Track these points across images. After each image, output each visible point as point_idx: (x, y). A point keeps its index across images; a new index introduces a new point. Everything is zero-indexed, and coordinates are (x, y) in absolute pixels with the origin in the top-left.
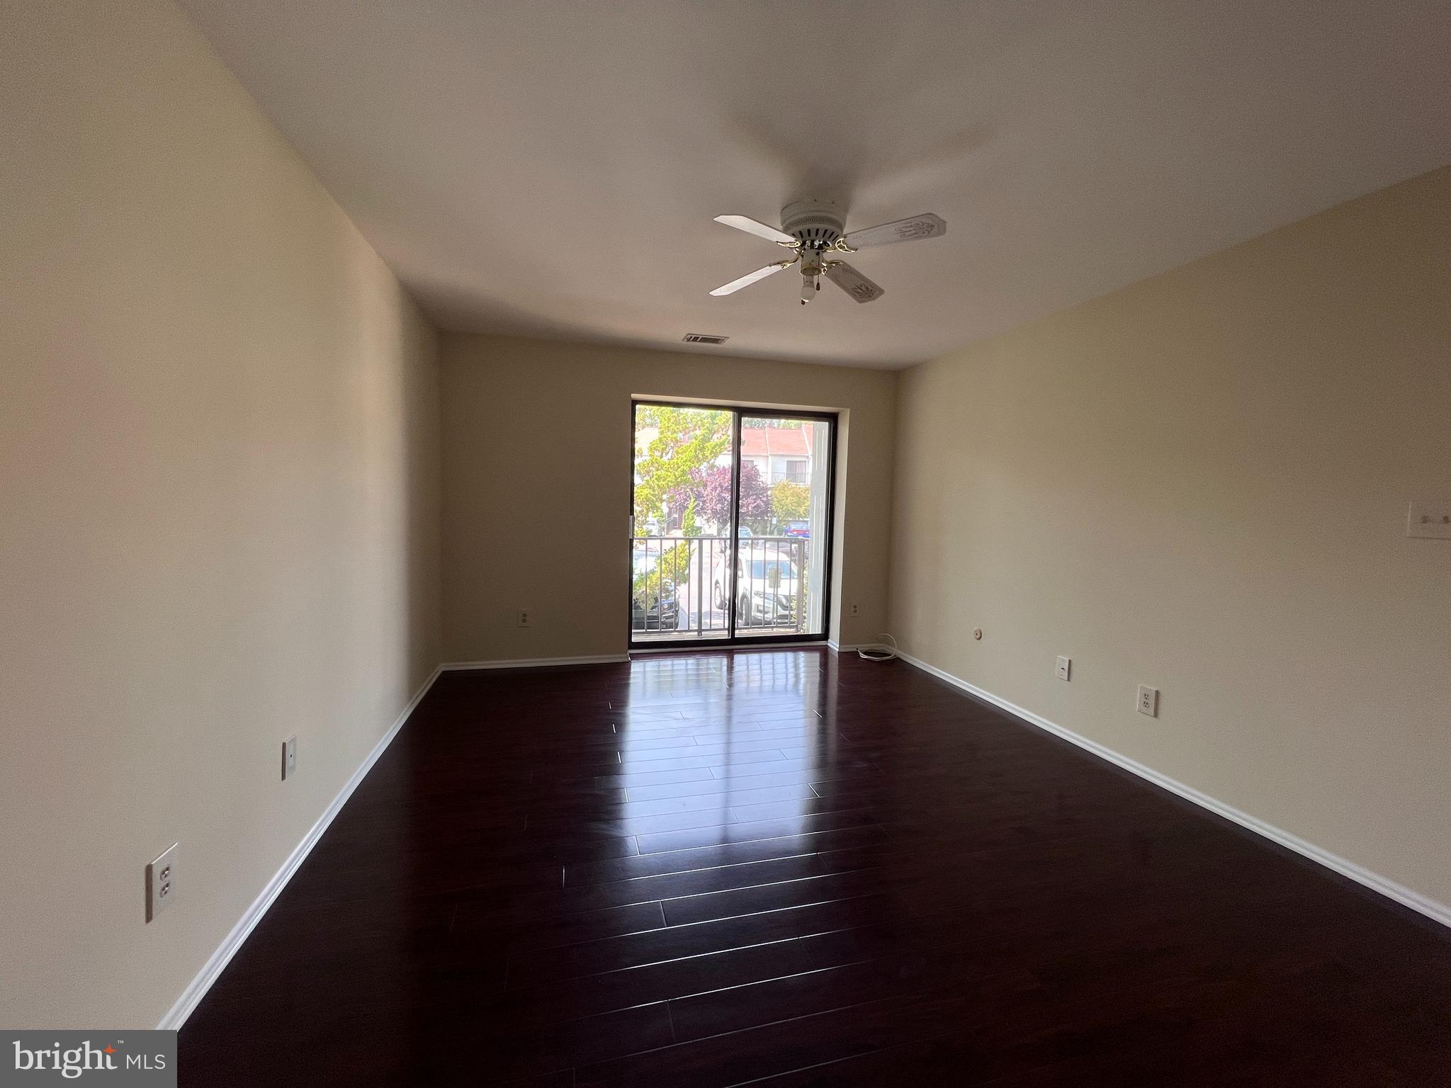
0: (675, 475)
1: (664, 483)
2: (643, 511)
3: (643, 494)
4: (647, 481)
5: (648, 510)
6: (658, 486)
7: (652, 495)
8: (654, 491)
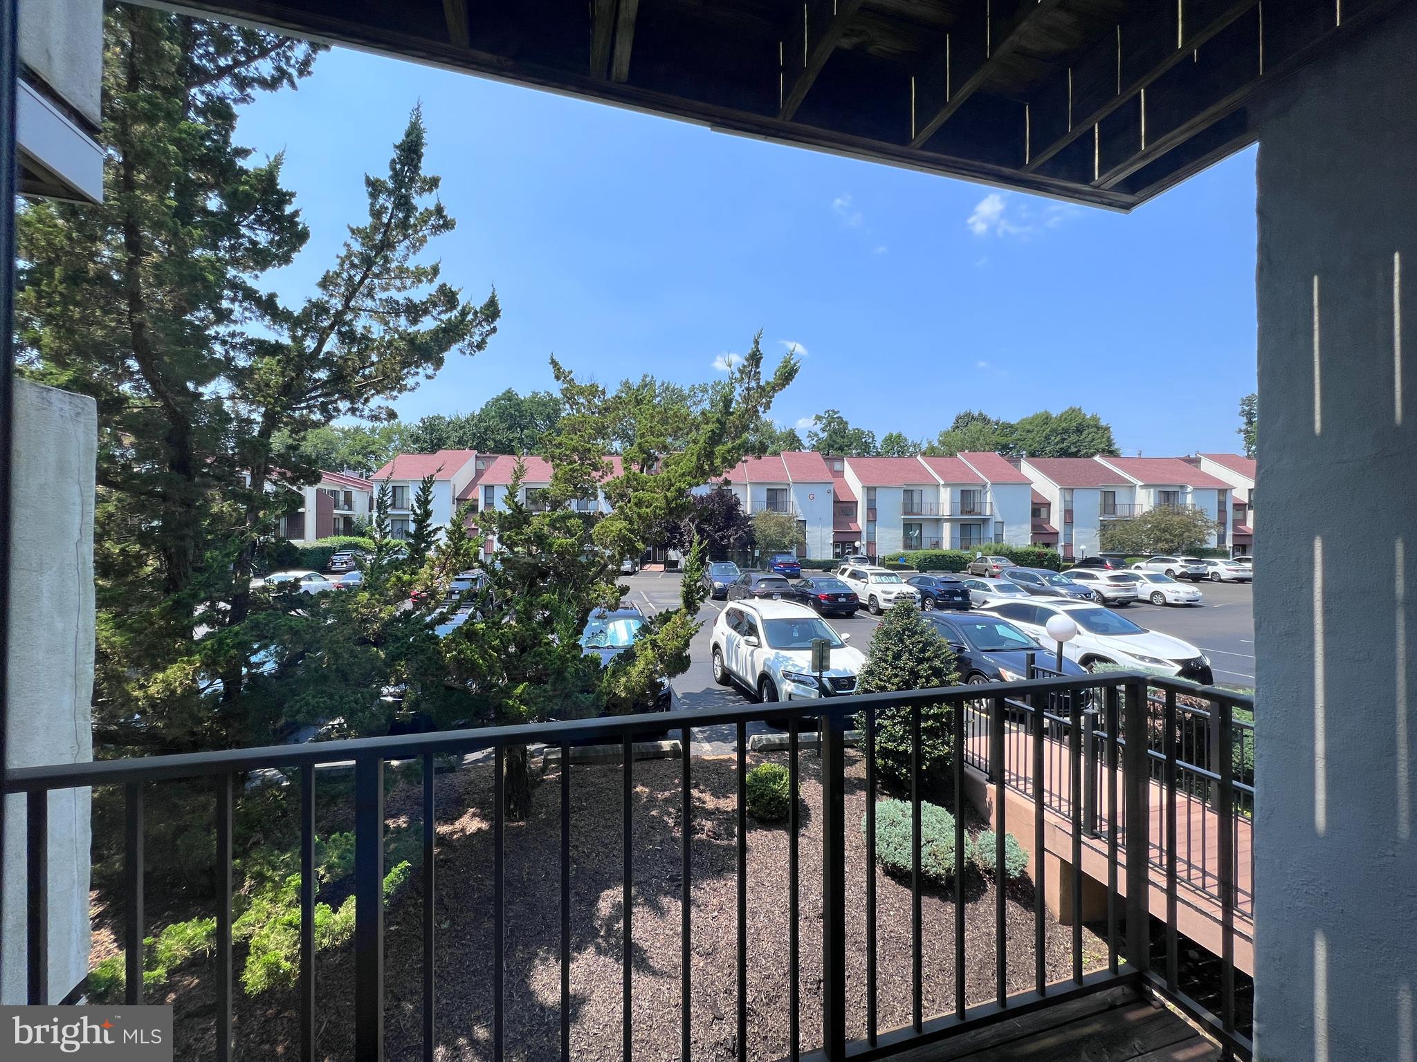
0: (666, 497)
1: (648, 510)
2: (614, 556)
3: (613, 529)
4: (621, 507)
5: (622, 555)
6: (639, 516)
7: (629, 530)
8: (631, 523)
